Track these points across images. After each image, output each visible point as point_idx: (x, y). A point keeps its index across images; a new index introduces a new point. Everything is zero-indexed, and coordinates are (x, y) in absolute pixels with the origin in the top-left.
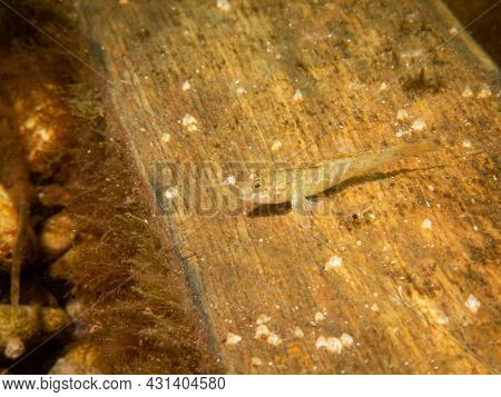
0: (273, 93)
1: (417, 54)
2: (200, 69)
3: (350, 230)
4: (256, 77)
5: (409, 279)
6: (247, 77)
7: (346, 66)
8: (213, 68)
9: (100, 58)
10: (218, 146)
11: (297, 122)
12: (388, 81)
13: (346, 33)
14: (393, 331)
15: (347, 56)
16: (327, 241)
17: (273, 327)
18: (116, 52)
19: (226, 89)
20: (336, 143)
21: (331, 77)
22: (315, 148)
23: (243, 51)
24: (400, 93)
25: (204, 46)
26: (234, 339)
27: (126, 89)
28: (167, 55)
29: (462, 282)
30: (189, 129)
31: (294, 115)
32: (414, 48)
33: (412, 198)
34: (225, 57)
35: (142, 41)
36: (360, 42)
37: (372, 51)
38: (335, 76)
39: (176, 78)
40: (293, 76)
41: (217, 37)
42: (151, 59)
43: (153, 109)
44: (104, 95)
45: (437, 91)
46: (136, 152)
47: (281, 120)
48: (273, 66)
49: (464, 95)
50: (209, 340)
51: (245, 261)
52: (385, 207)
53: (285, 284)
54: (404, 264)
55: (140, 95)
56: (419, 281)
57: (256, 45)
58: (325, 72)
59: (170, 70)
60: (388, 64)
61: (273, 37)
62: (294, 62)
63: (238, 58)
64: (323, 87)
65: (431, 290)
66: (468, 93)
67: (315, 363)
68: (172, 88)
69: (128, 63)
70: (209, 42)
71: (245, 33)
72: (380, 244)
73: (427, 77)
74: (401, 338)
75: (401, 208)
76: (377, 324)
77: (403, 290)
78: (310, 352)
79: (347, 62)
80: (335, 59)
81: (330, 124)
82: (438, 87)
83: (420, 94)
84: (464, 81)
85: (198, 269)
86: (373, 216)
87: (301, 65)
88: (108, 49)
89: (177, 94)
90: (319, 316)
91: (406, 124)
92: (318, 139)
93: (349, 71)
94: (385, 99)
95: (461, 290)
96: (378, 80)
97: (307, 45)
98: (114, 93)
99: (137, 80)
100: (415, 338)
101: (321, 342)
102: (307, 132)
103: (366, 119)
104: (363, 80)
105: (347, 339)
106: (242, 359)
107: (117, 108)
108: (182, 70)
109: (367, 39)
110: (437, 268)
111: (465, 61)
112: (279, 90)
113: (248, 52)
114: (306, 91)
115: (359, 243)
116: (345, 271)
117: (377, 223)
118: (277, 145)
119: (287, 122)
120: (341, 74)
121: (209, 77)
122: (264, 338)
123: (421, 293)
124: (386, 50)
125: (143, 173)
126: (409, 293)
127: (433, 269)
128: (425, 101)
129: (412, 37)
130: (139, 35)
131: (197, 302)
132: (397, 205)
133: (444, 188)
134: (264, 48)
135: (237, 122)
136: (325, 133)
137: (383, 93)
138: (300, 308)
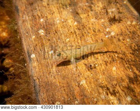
0: (68, 22)
1: (113, 10)
2: (47, 15)
3: (89, 70)
4: (64, 17)
5: (108, 89)
6: (61, 17)
7: (91, 14)
8: (51, 14)
9: (17, 10)
10: (49, 40)
11: (75, 32)
12: (104, 19)
13: (92, 3)
15: (92, 10)
16: (81, 74)
18: (22, 9)
19: (54, 21)
20: (86, 39)
21: (86, 17)
22: (79, 41)
23: (60, 9)
24: (108, 22)
27: (24, 21)
28: (37, 10)
29: (126, 91)
30: (41, 34)
31: (74, 30)
32: (113, 8)
33: (110, 59)
34: (54, 11)
35: (31, 6)
36: (96, 6)
37: (100, 9)
38: (88, 17)
39: (39, 17)
40: (75, 17)
41: (53, 4)
42: (32, 11)
43: (31, 27)
44: (18, 23)
45: (119, 22)
46: (24, 42)
47: (70, 32)
48: (69, 13)
49: (128, 23)
51: (54, 81)
52: (101, 62)
53: (66, 90)
54: (106, 83)
55: (27, 23)
56: (111, 90)
57: (64, 7)
58: (85, 15)
59: (37, 15)
60: (104, 13)
61: (70, 4)
62: (75, 12)
63: (59, 11)
64: (84, 20)
65: (115, 94)
66: (129, 23)
68: (38, 21)
69: (26, 13)
70: (50, 6)
71: (61, 3)
72: (99, 75)
73: (116, 17)
75: (106, 63)
77: (106, 93)
79: (92, 12)
80: (88, 11)
81: (85, 33)
82: (120, 21)
83: (114, 23)
84: (128, 19)
86: (97, 65)
87: (77, 13)
88: (20, 8)
89: (39, 22)
91: (109, 33)
92: (81, 37)
93: (92, 15)
94: (103, 25)
95: (126, 94)
96: (101, 18)
97: (80, 7)
98: (20, 22)
99: (27, 18)
102: (78, 36)
103: (96, 31)
104: (96, 18)
107: (20, 27)
108: (41, 15)
109: (98, 5)
110: (117, 85)
111: (129, 12)
112: (70, 21)
113: (62, 9)
114: (78, 22)
115: (92, 75)
116: (86, 86)
117: (98, 68)
118: (68, 40)
119: (72, 32)
120: (89, 16)
121: (49, 17)
123: (112, 94)
124: (104, 9)
125: (25, 49)
126: (107, 94)
127: (116, 85)
128: (115, 25)
129: (112, 4)
130: (30, 4)
131: (37, 96)
132: (105, 62)
133: (120, 56)
134: (67, 8)
135: (56, 32)
136: (83, 36)
137: (102, 22)
138: (70, 99)
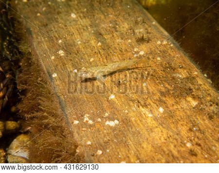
0: (91, 43)
1: (141, 30)
2: (65, 36)
4: (85, 38)
5: (139, 102)
6: (82, 38)
8: (70, 35)
9: (30, 32)
10: (71, 60)
11: (99, 52)
12: (131, 39)
13: (116, 24)
14: (133, 119)
15: (117, 31)
17: (90, 118)
18: (36, 31)
19: (74, 42)
20: (113, 59)
22: (105, 61)
23: (80, 30)
24: (135, 43)
25: (66, 29)
26: (76, 122)
27: (39, 43)
28: (53, 32)
29: (157, 103)
30: (61, 55)
31: (98, 50)
32: (140, 29)
34: (74, 32)
35: (45, 27)
36: (121, 27)
37: (125, 29)
38: (112, 37)
39: (57, 39)
40: (98, 38)
41: (71, 26)
42: (48, 33)
43: (48, 48)
44: (31, 45)
45: (148, 42)
46: (42, 62)
47: (94, 52)
48: (91, 35)
49: (158, 43)
50: (67, 123)
51: (80, 97)
53: (94, 104)
54: (137, 97)
55: (44, 44)
56: (142, 103)
57: (85, 28)
58: (109, 36)
59: (55, 36)
60: (131, 34)
61: (91, 26)
62: (98, 33)
63: (78, 32)
64: (108, 41)
65: (146, 106)
66: (159, 42)
67: (105, 129)
68: (55, 42)
69: (40, 34)
70: (68, 27)
71: (81, 24)
73: (145, 38)
74: (136, 121)
76: (127, 117)
77: (137, 106)
78: (103, 126)
79: (117, 33)
80: (113, 32)
81: (111, 53)
83: (142, 43)
84: (157, 39)
85: (64, 100)
87: (101, 34)
88: (33, 30)
89: (57, 44)
90: (107, 115)
91: (137, 52)
92: (106, 57)
93: (117, 36)
94: (130, 45)
95: (157, 106)
96: (128, 39)
97: (103, 28)
98: (35, 44)
99: (43, 39)
100: (141, 121)
101: (107, 123)
102: (103, 55)
103: (123, 51)
104: (122, 39)
105: (116, 122)
106: (79, 129)
107: (36, 48)
108: (59, 36)
109: (124, 26)
110: (149, 98)
111: (158, 33)
112: (93, 42)
113: (82, 30)
114: (102, 42)
116: (116, 100)
118: (92, 60)
119: (95, 52)
120: (114, 37)
121: (68, 38)
122: (87, 121)
123: (143, 107)
124: (130, 29)
125: (45, 69)
126: (139, 107)
127: (147, 99)
128: (144, 45)
129: (139, 25)
130: (44, 25)
131: (63, 110)
134: (88, 29)
135: (78, 52)
136: (109, 55)
137: (129, 43)
138: (100, 112)
